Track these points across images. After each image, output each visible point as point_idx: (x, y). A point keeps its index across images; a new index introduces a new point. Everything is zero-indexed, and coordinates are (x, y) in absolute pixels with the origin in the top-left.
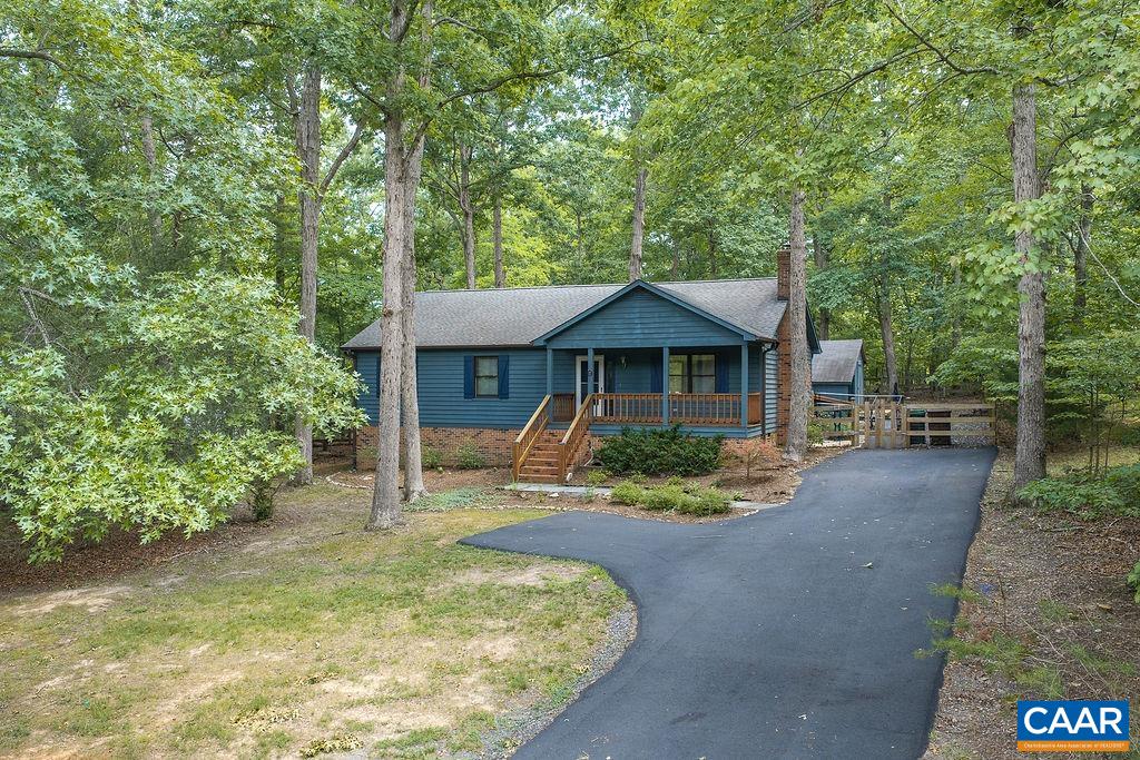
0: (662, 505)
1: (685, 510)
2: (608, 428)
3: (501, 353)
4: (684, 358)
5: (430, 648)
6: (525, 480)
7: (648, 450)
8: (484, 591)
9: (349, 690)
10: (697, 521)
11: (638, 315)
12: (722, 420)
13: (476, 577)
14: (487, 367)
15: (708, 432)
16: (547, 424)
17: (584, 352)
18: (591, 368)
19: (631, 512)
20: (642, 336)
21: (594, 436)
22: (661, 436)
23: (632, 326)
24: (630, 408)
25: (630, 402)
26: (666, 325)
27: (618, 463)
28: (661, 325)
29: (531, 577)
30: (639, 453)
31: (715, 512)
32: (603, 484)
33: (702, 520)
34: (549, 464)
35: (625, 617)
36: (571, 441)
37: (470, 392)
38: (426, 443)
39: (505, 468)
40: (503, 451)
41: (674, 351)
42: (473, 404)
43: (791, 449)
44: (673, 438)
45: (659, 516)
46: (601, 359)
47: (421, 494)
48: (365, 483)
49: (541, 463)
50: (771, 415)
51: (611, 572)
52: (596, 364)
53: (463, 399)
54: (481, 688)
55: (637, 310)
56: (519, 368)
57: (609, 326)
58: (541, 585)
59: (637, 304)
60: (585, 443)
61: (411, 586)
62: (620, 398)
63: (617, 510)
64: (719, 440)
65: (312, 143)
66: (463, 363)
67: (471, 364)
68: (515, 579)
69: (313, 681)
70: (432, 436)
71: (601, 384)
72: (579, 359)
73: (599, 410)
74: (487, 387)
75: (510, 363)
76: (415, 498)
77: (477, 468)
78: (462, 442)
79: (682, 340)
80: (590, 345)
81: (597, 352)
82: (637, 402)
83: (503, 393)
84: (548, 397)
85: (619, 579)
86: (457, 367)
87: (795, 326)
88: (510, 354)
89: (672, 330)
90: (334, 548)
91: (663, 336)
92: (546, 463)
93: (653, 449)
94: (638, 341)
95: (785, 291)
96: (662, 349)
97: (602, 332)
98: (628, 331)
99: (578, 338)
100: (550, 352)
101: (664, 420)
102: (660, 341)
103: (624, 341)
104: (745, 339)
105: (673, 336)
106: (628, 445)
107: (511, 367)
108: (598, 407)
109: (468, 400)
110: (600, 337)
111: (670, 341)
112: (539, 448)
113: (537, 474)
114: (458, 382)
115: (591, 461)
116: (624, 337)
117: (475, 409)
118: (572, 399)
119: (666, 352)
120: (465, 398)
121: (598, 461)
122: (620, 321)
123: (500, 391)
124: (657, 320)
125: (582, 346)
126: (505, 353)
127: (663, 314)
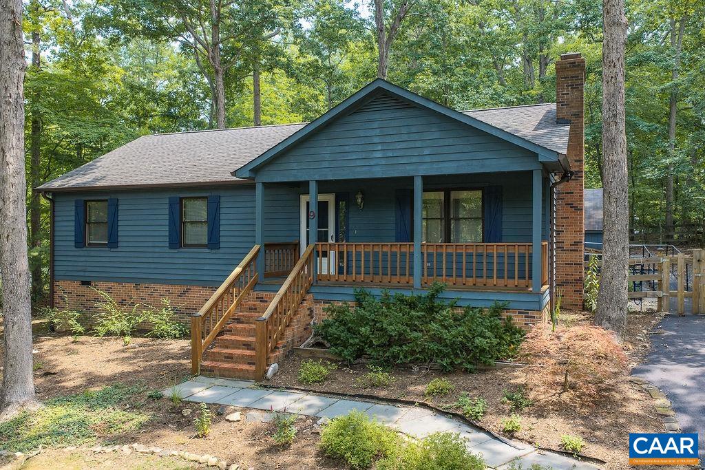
2: (336, 290)
3: (211, 192)
4: (441, 195)
6: (208, 371)
7: (393, 330)
11: (377, 132)
12: (501, 282)
14: (198, 210)
15: (485, 300)
16: (255, 284)
17: (307, 187)
20: (383, 162)
21: (317, 301)
22: (412, 305)
24: (367, 261)
25: (367, 255)
26: (418, 144)
27: (347, 347)
28: (412, 145)
30: (379, 333)
34: (248, 346)
41: (431, 183)
42: (182, 256)
44: (431, 310)
46: (330, 198)
49: (237, 345)
52: (323, 206)
53: (168, 250)
55: (376, 125)
56: (230, 211)
57: (338, 149)
59: (376, 116)
60: (304, 312)
62: (358, 248)
64: (496, 312)
66: (167, 206)
67: (177, 207)
71: (331, 230)
72: (304, 199)
73: (328, 266)
74: (197, 234)
75: (222, 205)
79: (441, 165)
80: (312, 177)
81: (324, 186)
82: (376, 254)
83: (214, 242)
84: (256, 247)
86: (160, 211)
87: (612, 141)
88: (222, 193)
89: (427, 152)
91: (414, 160)
92: (244, 345)
93: (401, 328)
94: (378, 169)
95: (566, 112)
96: (411, 179)
97: (328, 157)
98: (364, 155)
99: (294, 166)
100: (259, 188)
101: (416, 280)
102: (408, 168)
103: (358, 169)
104: (541, 159)
105: (427, 159)
106: (362, 321)
107: (222, 211)
108: (325, 260)
109: (173, 251)
110: (326, 165)
111: (424, 167)
112: (239, 319)
113: (228, 362)
114: (163, 229)
115: (310, 340)
116: (359, 163)
117: (181, 261)
118: (295, 250)
119: (418, 184)
120: (170, 248)
121: (321, 340)
122: (352, 141)
123: (210, 239)
124: (405, 137)
125: (302, 177)
126: (215, 193)
127: (414, 129)
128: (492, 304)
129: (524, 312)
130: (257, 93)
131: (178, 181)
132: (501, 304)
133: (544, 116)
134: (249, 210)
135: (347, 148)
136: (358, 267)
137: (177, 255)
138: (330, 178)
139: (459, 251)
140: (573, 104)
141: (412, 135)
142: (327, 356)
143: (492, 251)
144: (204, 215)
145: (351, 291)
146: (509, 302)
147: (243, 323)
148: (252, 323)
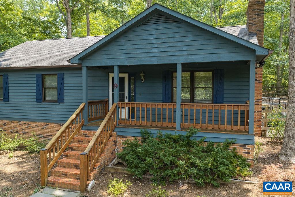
2: (130, 130)
3: (58, 71)
7: (167, 160)
11: (154, 37)
12: (230, 127)
14: (51, 82)
15: (219, 138)
16: (82, 126)
17: (113, 69)
20: (158, 54)
21: (119, 136)
22: (176, 141)
23: (149, 46)
24: (148, 114)
25: (148, 110)
26: (179, 44)
28: (176, 44)
30: (158, 161)
41: (187, 67)
42: (43, 106)
46: (126, 76)
49: (70, 166)
52: (122, 80)
53: (36, 103)
55: (154, 32)
56: (70, 81)
57: (131, 47)
59: (154, 27)
60: (111, 143)
62: (142, 106)
64: (227, 145)
66: (35, 79)
67: (41, 79)
71: (126, 94)
72: (111, 76)
74: (51, 95)
75: (65, 79)
79: (193, 57)
81: (122, 69)
82: (154, 110)
83: (61, 99)
86: (32, 82)
88: (65, 72)
89: (185, 48)
91: (177, 54)
92: (74, 166)
94: (155, 59)
95: (254, 29)
96: (175, 64)
97: (125, 52)
98: (146, 51)
99: (105, 57)
100: (84, 70)
101: (178, 125)
102: (173, 58)
103: (143, 59)
104: (258, 53)
105: (185, 53)
106: (147, 153)
107: (65, 82)
108: (123, 110)
109: (38, 103)
110: (123, 56)
111: (183, 58)
112: (72, 148)
113: (65, 178)
114: (33, 92)
115: (115, 161)
116: (143, 55)
117: (43, 109)
118: (106, 104)
119: (179, 68)
120: (37, 102)
121: (121, 161)
122: (139, 42)
123: (58, 98)
124: (171, 40)
125: (109, 63)
126: (61, 72)
127: (177, 35)
128: (224, 141)
129: (244, 146)
130: (88, 24)
131: (41, 65)
132: (230, 141)
133: (240, 31)
134: (80, 82)
135: (136, 47)
137: (41, 106)
138: (126, 64)
139: (204, 108)
140: (258, 25)
141: (175, 38)
142: (125, 172)
143: (224, 109)
144: (55, 84)
145: (139, 131)
146: (236, 139)
147: (74, 150)
148: (80, 151)
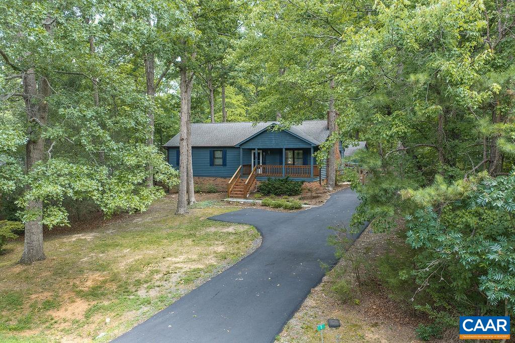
0: (279, 206)
1: (286, 208)
2: (263, 178)
3: (224, 149)
4: (292, 152)
5: (198, 249)
6: (232, 197)
7: (276, 186)
8: (215, 234)
9: (174, 259)
10: (289, 211)
11: (274, 136)
12: (304, 175)
13: (213, 229)
14: (219, 154)
15: (299, 179)
16: (241, 176)
17: (254, 149)
18: (256, 155)
19: (268, 209)
20: (275, 144)
21: (257, 181)
22: (282, 181)
23: (272, 140)
24: (271, 170)
25: (271, 168)
26: (284, 140)
27: (266, 191)
28: (282, 140)
29: (231, 229)
30: (273, 187)
31: (296, 208)
32: (259, 198)
33: (291, 211)
34: (241, 191)
35: (258, 240)
36: (248, 183)
37: (212, 164)
38: (196, 183)
39: (225, 193)
40: (225, 186)
41: (287, 149)
42: (213, 168)
43: (329, 185)
44: (286, 182)
45: (277, 210)
46: (261, 151)
47: (194, 202)
48: (173, 198)
49: (238, 191)
50: (323, 173)
51: (256, 228)
52: (259, 154)
53: (209, 166)
54: (213, 259)
55: (273, 134)
56: (230, 155)
57: (263, 140)
58: (234, 231)
59: (273, 132)
60: (254, 183)
61: (191, 232)
62: (268, 167)
63: (263, 208)
64: (302, 183)
65: (151, 70)
66: (209, 153)
67: (212, 153)
68: (225, 230)
69: (164, 258)
70: (198, 180)
71: (261, 161)
72: (253, 152)
73: (260, 171)
74: (219, 162)
76: (192, 203)
77: (214, 192)
78: (209, 183)
79: (290, 145)
80: (256, 147)
81: (258, 149)
82: (273, 168)
83: (224, 164)
84: (241, 166)
85: (258, 230)
86: (207, 155)
88: (227, 149)
89: (286, 142)
90: (165, 221)
91: (283, 144)
93: (279, 186)
94: (274, 146)
96: (282, 149)
97: (260, 142)
98: (270, 142)
99: (251, 144)
100: (241, 149)
101: (283, 175)
102: (281, 146)
103: (268, 146)
105: (286, 144)
106: (269, 184)
107: (227, 154)
108: (260, 170)
109: (211, 167)
110: (260, 144)
111: (285, 146)
112: (237, 185)
113: (236, 195)
114: (208, 160)
115: (256, 190)
116: (269, 144)
117: (214, 170)
118: (250, 167)
119: (284, 150)
121: (259, 190)
122: (267, 138)
125: (253, 147)
126: (225, 149)
127: (283, 136)
129: (309, 182)
131: (213, 145)
134: (236, 155)
135: (265, 140)
136: (269, 172)
138: (261, 147)
142: (261, 193)
144: (221, 156)
145: (267, 178)
148: (242, 186)
